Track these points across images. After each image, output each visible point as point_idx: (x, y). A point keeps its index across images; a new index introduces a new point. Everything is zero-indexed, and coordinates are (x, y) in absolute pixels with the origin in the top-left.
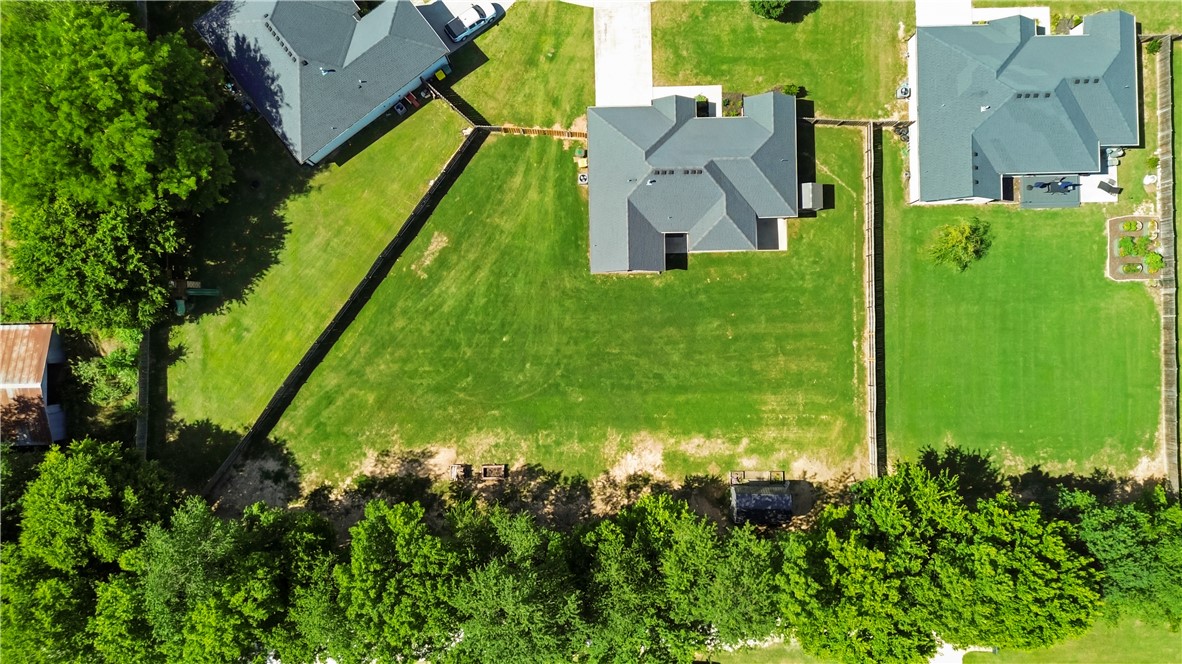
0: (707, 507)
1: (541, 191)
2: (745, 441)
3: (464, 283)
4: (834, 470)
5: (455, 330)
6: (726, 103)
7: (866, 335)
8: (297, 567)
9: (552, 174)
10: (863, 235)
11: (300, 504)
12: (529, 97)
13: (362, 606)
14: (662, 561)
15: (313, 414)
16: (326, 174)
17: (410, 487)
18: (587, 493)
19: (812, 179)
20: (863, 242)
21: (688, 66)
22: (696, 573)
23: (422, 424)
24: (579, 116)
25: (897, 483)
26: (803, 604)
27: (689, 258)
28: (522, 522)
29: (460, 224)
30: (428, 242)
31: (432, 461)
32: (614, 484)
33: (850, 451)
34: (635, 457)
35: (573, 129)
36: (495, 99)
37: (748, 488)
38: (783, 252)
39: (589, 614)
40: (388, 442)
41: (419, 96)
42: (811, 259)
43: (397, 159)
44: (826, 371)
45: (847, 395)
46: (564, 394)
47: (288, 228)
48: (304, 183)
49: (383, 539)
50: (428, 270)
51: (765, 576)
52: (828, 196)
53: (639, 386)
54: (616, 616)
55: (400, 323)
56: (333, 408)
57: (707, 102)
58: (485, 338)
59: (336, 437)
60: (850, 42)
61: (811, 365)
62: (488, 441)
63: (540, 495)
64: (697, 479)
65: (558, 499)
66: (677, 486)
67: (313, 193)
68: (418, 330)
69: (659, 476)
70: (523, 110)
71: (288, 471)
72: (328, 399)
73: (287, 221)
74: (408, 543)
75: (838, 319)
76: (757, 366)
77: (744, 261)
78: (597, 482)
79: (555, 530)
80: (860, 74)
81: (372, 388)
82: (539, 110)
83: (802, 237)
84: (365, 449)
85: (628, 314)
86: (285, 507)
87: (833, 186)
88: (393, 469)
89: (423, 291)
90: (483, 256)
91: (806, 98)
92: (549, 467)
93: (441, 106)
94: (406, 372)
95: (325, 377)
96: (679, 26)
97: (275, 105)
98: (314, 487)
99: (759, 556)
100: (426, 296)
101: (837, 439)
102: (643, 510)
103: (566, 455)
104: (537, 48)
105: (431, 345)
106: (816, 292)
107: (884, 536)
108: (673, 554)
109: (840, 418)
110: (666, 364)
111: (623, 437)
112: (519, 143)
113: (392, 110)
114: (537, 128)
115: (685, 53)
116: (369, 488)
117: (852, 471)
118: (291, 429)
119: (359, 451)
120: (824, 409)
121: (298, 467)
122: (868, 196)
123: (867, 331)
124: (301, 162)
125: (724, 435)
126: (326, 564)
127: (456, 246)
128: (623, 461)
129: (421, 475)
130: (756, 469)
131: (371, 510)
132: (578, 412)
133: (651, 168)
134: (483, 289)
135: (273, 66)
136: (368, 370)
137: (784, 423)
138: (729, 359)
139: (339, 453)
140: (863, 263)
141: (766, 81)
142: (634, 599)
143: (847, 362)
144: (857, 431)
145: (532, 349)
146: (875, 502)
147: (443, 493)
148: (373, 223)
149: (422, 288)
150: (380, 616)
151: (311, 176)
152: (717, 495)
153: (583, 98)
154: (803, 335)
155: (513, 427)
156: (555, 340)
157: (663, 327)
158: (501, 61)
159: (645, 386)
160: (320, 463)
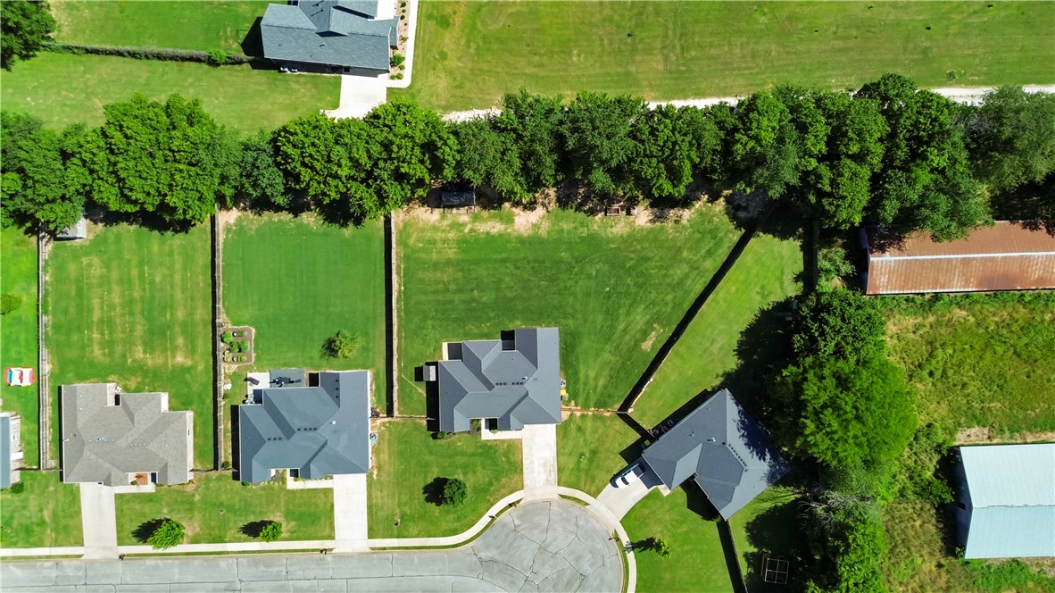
0: (491, 193)
1: (587, 376)
2: (467, 231)
3: (632, 321)
4: (415, 215)
5: (637, 294)
6: (479, 429)
8: (720, 160)
9: (581, 386)
11: (726, 192)
12: (595, 432)
13: (683, 141)
14: (520, 166)
15: (719, 243)
16: (713, 385)
17: (662, 204)
18: (559, 200)
19: (429, 384)
21: (501, 451)
22: (502, 160)
23: (655, 239)
24: (565, 420)
26: (446, 144)
27: (500, 337)
28: (599, 186)
29: (634, 356)
30: (653, 346)
31: (651, 218)
32: (543, 205)
33: (406, 225)
34: (531, 221)
35: (569, 413)
36: (615, 430)
37: (467, 203)
38: (445, 342)
39: (561, 138)
40: (675, 228)
41: (660, 431)
42: (428, 337)
43: (672, 394)
44: (420, 272)
45: (407, 258)
46: (572, 258)
47: (736, 353)
48: (726, 379)
49: (674, 176)
50: (653, 329)
52: (419, 374)
53: (528, 262)
54: (545, 136)
55: (669, 298)
56: (707, 248)
57: (490, 429)
58: (620, 289)
59: (704, 230)
60: (406, 466)
62: (617, 229)
63: (586, 199)
64: (495, 208)
65: (576, 196)
66: (507, 205)
67: (721, 373)
68: (658, 294)
69: (517, 210)
70: (599, 424)
71: (732, 211)
72: (710, 253)
73: (736, 357)
74: (659, 175)
75: (413, 303)
76: (460, 274)
77: (467, 335)
78: (553, 206)
79: (578, 180)
80: (399, 447)
81: (685, 259)
82: (589, 424)
83: (434, 350)
84: (688, 224)
85: (536, 304)
86: (734, 191)
87: (416, 380)
88: (672, 213)
89: (656, 316)
90: (621, 337)
91: (431, 433)
92: (581, 215)
93: (648, 425)
94: (666, 269)
95: (712, 266)
96: (507, 475)
97: (742, 422)
98: (717, 202)
99: (469, 170)
100: (655, 314)
101: (413, 233)
102: (528, 191)
103: (572, 222)
104: (591, 461)
105: (651, 285)
106: (425, 319)
108: (515, 169)
109: (411, 245)
110: (513, 275)
111: (537, 233)
112: (601, 404)
113: (675, 423)
114: (590, 413)
115: (503, 459)
116: (685, 202)
117: (404, 214)
118: (731, 235)
119: (692, 223)
120: (421, 250)
121: (727, 214)
122: (396, 376)
124: (727, 390)
125: (479, 234)
126: (704, 162)
127: (637, 343)
128: (538, 218)
129: (655, 210)
130: (460, 214)
131: (682, 191)
132: (564, 247)
133: (525, 386)
134: (621, 318)
135: (743, 443)
136: (687, 270)
137: (444, 241)
138: (477, 279)
139: (703, 221)
140: (398, 336)
141: (455, 443)
142: (539, 148)
143: (408, 278)
144: (401, 237)
145: (592, 284)
147: (643, 199)
148: (685, 356)
149: (657, 318)
150: (674, 134)
151: (722, 383)
152: (483, 200)
153: (563, 431)
154: (433, 292)
155: (602, 238)
156: (578, 288)
157: (515, 297)
158: (612, 453)
159: (525, 262)
160: (714, 216)
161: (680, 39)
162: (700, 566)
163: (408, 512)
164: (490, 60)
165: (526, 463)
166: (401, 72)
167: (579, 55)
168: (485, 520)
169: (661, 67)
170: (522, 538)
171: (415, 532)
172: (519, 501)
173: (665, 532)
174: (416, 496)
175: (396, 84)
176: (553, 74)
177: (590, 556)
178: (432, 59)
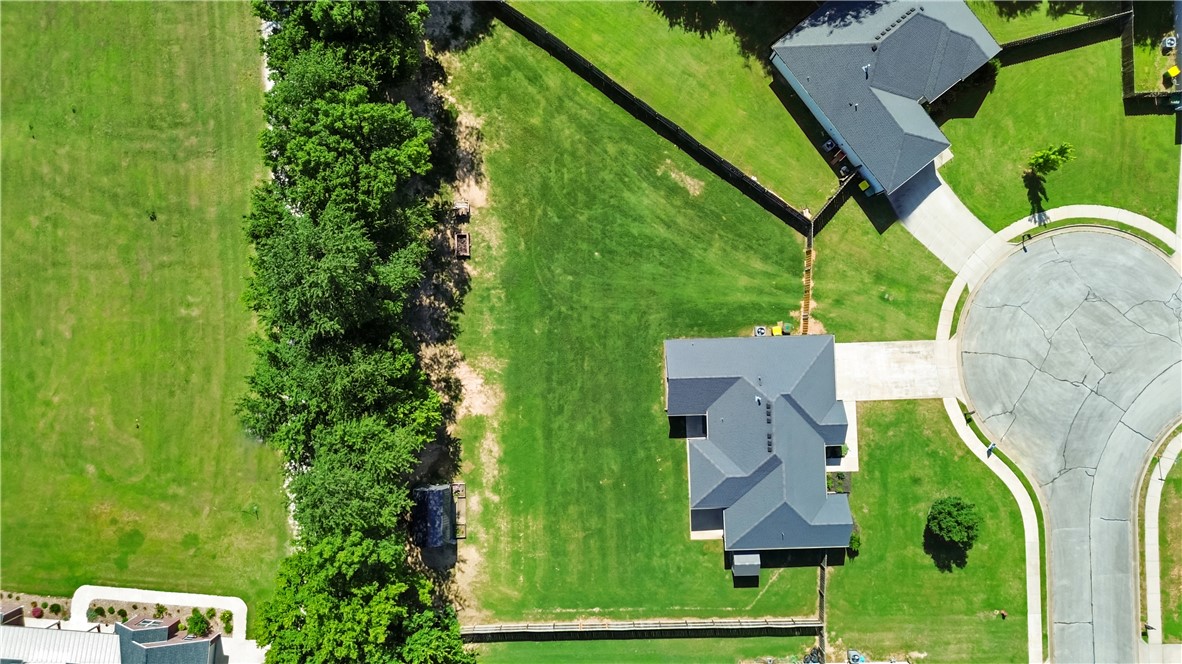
0: (429, 460)
1: (748, 289)
2: (496, 498)
3: (653, 212)
4: (468, 589)
5: (605, 204)
6: (840, 476)
7: (606, 621)
8: (365, 50)
9: (764, 300)
10: (708, 617)
11: (428, 51)
12: (844, 276)
13: (326, 114)
14: (374, 417)
15: (518, 63)
16: (762, 73)
17: (447, 161)
18: (442, 340)
19: (764, 565)
20: (700, 618)
21: (877, 438)
22: (362, 452)
23: (510, 172)
24: (825, 327)
25: (455, 654)
27: (682, 440)
28: (413, 272)
29: (713, 208)
30: (693, 176)
31: (472, 183)
32: (451, 366)
33: (487, 605)
34: (479, 387)
35: (811, 321)
36: (841, 241)
37: (448, 502)
38: (689, 536)
39: (320, 345)
40: (491, 139)
41: (842, 164)
42: (682, 565)
43: (777, 144)
44: (569, 580)
45: (544, 602)
46: (542, 314)
47: (706, 35)
48: (752, 50)
49: (394, 134)
50: (665, 176)
51: (359, 522)
52: (747, 581)
53: (550, 390)
54: (318, 370)
55: (612, 149)
56: (525, 83)
57: (842, 456)
58: (597, 234)
59: (496, 86)
60: (905, 602)
61: (575, 565)
62: (494, 238)
63: (440, 292)
64: (457, 450)
65: (436, 309)
66: (451, 429)
67: (742, 60)
68: (605, 167)
69: (461, 411)
70: (830, 269)
71: (462, 39)
72: (534, 78)
73: (713, 34)
74: (390, 160)
75: (621, 592)
76: (572, 510)
77: (679, 497)
78: (453, 349)
79: (405, 307)
80: (872, 613)
81: (545, 121)
82: (830, 286)
83: (704, 554)
84: (484, 116)
85: (623, 378)
86: (425, 37)
87: (757, 586)
88: (465, 144)
89: (644, 171)
90: (680, 232)
91: (847, 558)
92: (469, 301)
93: (832, 186)
94: (562, 155)
95: (556, 75)
96: (918, 427)
97: (832, 19)
98: (445, 66)
99: (380, 515)
100: (639, 173)
101: (499, 592)
102: (425, 396)
103: (481, 315)
104: (893, 283)
105: (590, 180)
106: (649, 570)
107: (401, 641)
108: (380, 428)
109: (522, 594)
110: (573, 418)
111: (500, 375)
112: (796, 266)
113: (828, 137)
114: (812, 284)
115: (891, 433)
116: (446, 121)
117: (467, 609)
118: (504, 42)
119: (482, 109)
120: (530, 576)
121: (465, 49)
122: (747, 622)
123: (609, 621)
124: (773, 47)
125: (502, 477)
126: (368, 78)
127: (691, 204)
128: (474, 375)
129: (459, 173)
130: (468, 510)
131: (423, 125)
132: (524, 329)
133: (772, 401)
134: (647, 231)
135: (871, 17)
136: (564, 118)
137: (515, 537)
138: (580, 482)
139: (479, 89)
140: (679, 617)
141: (864, 517)
142: (337, 387)
143: (578, 601)
144: (508, 612)
145: (587, 282)
146: (436, 632)
147: (441, 195)
148: (712, 120)
149: (647, 170)
150: (317, 133)
151: (760, 57)
152: (441, 470)
153: (843, 330)
154: (604, 556)
155: (508, 264)
156: (596, 305)
157: (611, 414)
158: (879, 247)
159: (550, 396)
160: (470, 71)
161: (161, 129)
162: (1073, 96)
163: (982, 596)
164: (197, 459)
165: (895, 396)
166: (219, 615)
167: (189, 305)
168: (994, 464)
169: (209, 163)
170: (1025, 400)
171: (1016, 584)
172: (963, 407)
173: (1014, 156)
174: (955, 583)
175: (240, 624)
176: (222, 350)
177: (1055, 285)
178: (196, 561)
